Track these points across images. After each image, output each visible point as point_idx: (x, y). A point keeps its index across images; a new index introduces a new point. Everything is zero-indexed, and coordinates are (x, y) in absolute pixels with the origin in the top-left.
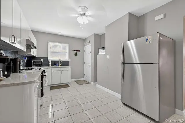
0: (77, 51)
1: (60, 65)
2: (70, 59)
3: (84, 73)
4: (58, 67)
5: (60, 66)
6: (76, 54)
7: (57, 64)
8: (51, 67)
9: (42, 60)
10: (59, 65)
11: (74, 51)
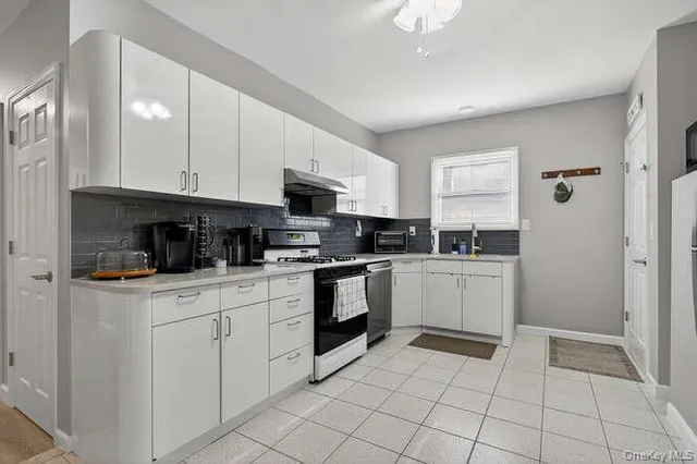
0: (567, 174)
1: (477, 252)
2: (526, 222)
3: (626, 309)
4: (466, 257)
5: (473, 256)
6: (563, 195)
7: (463, 247)
8: (440, 256)
9: (413, 229)
10: (468, 252)
11: (552, 175)
